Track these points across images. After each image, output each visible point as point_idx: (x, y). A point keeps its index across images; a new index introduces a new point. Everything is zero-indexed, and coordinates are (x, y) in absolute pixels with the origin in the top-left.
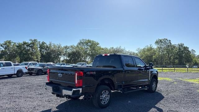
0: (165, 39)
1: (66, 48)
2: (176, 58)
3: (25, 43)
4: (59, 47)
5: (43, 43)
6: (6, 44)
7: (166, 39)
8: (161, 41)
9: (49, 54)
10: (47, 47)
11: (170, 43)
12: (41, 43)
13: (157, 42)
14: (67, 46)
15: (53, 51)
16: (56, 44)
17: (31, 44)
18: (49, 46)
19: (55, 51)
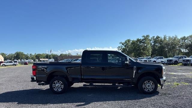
1: (184, 39)
3: (138, 40)
4: (175, 39)
5: (158, 37)
6: (126, 42)
9: (162, 48)
10: (161, 41)
12: (155, 37)
14: (185, 37)
15: (168, 44)
16: (171, 37)
17: (143, 40)
18: (163, 39)
19: (169, 43)
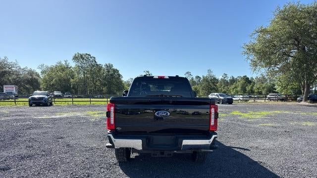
0: (87, 54)
2: (105, 85)
7: (89, 55)
8: (81, 56)
11: (95, 62)
13: (76, 58)
